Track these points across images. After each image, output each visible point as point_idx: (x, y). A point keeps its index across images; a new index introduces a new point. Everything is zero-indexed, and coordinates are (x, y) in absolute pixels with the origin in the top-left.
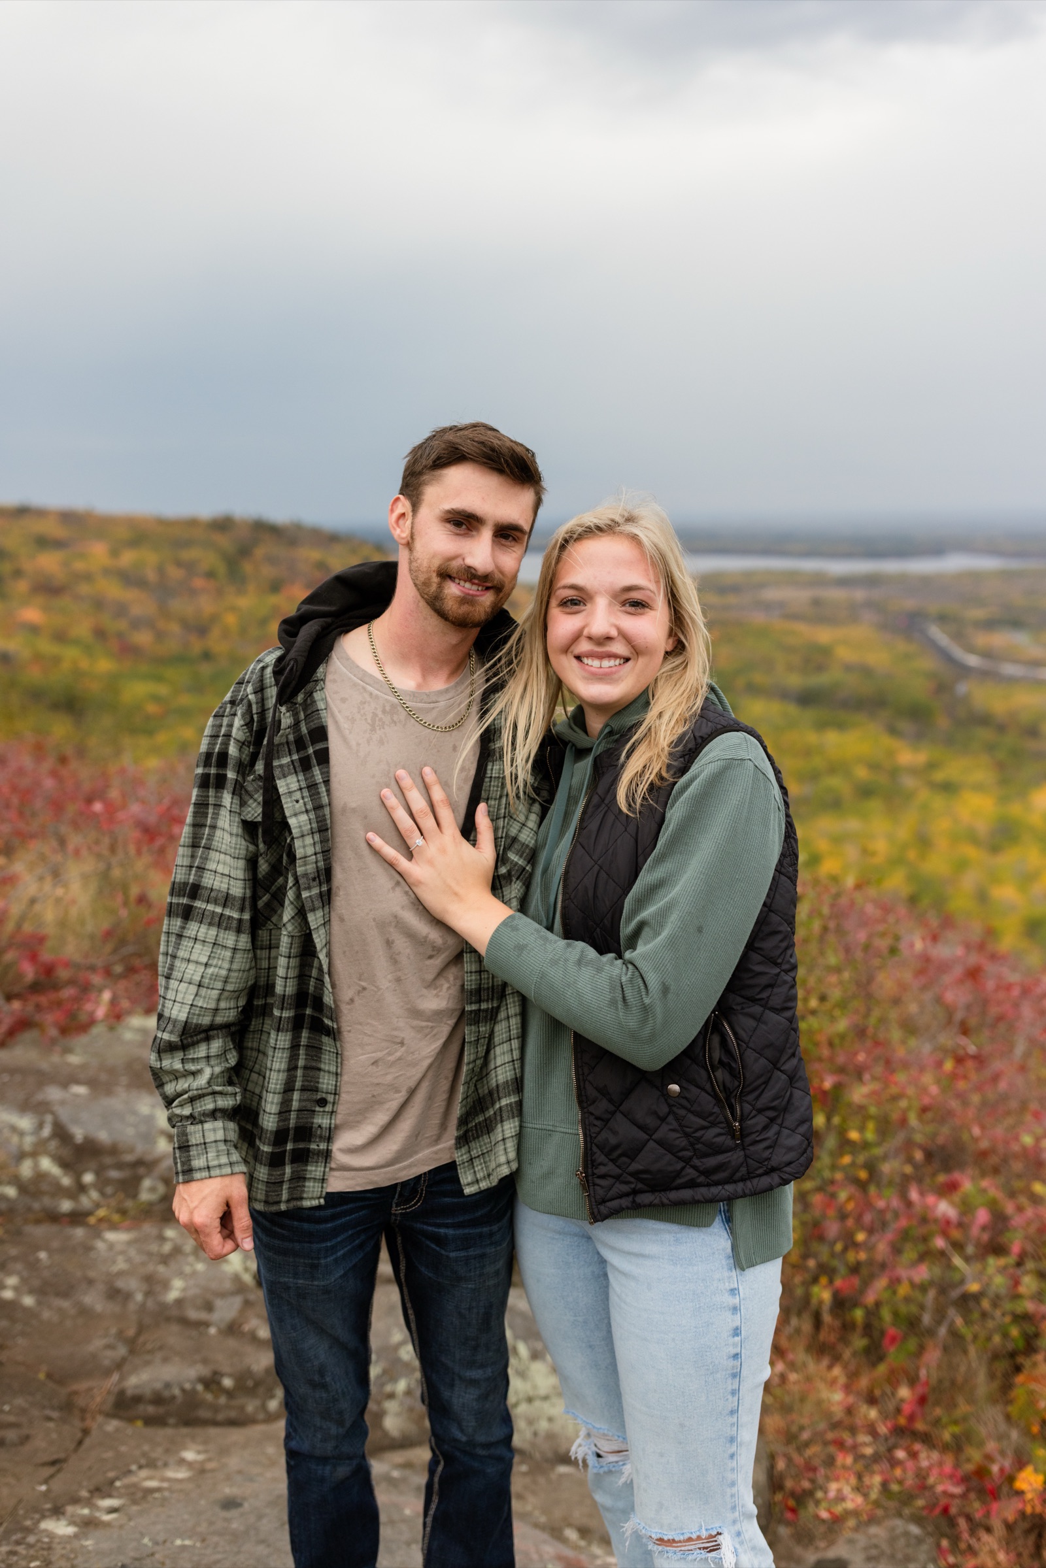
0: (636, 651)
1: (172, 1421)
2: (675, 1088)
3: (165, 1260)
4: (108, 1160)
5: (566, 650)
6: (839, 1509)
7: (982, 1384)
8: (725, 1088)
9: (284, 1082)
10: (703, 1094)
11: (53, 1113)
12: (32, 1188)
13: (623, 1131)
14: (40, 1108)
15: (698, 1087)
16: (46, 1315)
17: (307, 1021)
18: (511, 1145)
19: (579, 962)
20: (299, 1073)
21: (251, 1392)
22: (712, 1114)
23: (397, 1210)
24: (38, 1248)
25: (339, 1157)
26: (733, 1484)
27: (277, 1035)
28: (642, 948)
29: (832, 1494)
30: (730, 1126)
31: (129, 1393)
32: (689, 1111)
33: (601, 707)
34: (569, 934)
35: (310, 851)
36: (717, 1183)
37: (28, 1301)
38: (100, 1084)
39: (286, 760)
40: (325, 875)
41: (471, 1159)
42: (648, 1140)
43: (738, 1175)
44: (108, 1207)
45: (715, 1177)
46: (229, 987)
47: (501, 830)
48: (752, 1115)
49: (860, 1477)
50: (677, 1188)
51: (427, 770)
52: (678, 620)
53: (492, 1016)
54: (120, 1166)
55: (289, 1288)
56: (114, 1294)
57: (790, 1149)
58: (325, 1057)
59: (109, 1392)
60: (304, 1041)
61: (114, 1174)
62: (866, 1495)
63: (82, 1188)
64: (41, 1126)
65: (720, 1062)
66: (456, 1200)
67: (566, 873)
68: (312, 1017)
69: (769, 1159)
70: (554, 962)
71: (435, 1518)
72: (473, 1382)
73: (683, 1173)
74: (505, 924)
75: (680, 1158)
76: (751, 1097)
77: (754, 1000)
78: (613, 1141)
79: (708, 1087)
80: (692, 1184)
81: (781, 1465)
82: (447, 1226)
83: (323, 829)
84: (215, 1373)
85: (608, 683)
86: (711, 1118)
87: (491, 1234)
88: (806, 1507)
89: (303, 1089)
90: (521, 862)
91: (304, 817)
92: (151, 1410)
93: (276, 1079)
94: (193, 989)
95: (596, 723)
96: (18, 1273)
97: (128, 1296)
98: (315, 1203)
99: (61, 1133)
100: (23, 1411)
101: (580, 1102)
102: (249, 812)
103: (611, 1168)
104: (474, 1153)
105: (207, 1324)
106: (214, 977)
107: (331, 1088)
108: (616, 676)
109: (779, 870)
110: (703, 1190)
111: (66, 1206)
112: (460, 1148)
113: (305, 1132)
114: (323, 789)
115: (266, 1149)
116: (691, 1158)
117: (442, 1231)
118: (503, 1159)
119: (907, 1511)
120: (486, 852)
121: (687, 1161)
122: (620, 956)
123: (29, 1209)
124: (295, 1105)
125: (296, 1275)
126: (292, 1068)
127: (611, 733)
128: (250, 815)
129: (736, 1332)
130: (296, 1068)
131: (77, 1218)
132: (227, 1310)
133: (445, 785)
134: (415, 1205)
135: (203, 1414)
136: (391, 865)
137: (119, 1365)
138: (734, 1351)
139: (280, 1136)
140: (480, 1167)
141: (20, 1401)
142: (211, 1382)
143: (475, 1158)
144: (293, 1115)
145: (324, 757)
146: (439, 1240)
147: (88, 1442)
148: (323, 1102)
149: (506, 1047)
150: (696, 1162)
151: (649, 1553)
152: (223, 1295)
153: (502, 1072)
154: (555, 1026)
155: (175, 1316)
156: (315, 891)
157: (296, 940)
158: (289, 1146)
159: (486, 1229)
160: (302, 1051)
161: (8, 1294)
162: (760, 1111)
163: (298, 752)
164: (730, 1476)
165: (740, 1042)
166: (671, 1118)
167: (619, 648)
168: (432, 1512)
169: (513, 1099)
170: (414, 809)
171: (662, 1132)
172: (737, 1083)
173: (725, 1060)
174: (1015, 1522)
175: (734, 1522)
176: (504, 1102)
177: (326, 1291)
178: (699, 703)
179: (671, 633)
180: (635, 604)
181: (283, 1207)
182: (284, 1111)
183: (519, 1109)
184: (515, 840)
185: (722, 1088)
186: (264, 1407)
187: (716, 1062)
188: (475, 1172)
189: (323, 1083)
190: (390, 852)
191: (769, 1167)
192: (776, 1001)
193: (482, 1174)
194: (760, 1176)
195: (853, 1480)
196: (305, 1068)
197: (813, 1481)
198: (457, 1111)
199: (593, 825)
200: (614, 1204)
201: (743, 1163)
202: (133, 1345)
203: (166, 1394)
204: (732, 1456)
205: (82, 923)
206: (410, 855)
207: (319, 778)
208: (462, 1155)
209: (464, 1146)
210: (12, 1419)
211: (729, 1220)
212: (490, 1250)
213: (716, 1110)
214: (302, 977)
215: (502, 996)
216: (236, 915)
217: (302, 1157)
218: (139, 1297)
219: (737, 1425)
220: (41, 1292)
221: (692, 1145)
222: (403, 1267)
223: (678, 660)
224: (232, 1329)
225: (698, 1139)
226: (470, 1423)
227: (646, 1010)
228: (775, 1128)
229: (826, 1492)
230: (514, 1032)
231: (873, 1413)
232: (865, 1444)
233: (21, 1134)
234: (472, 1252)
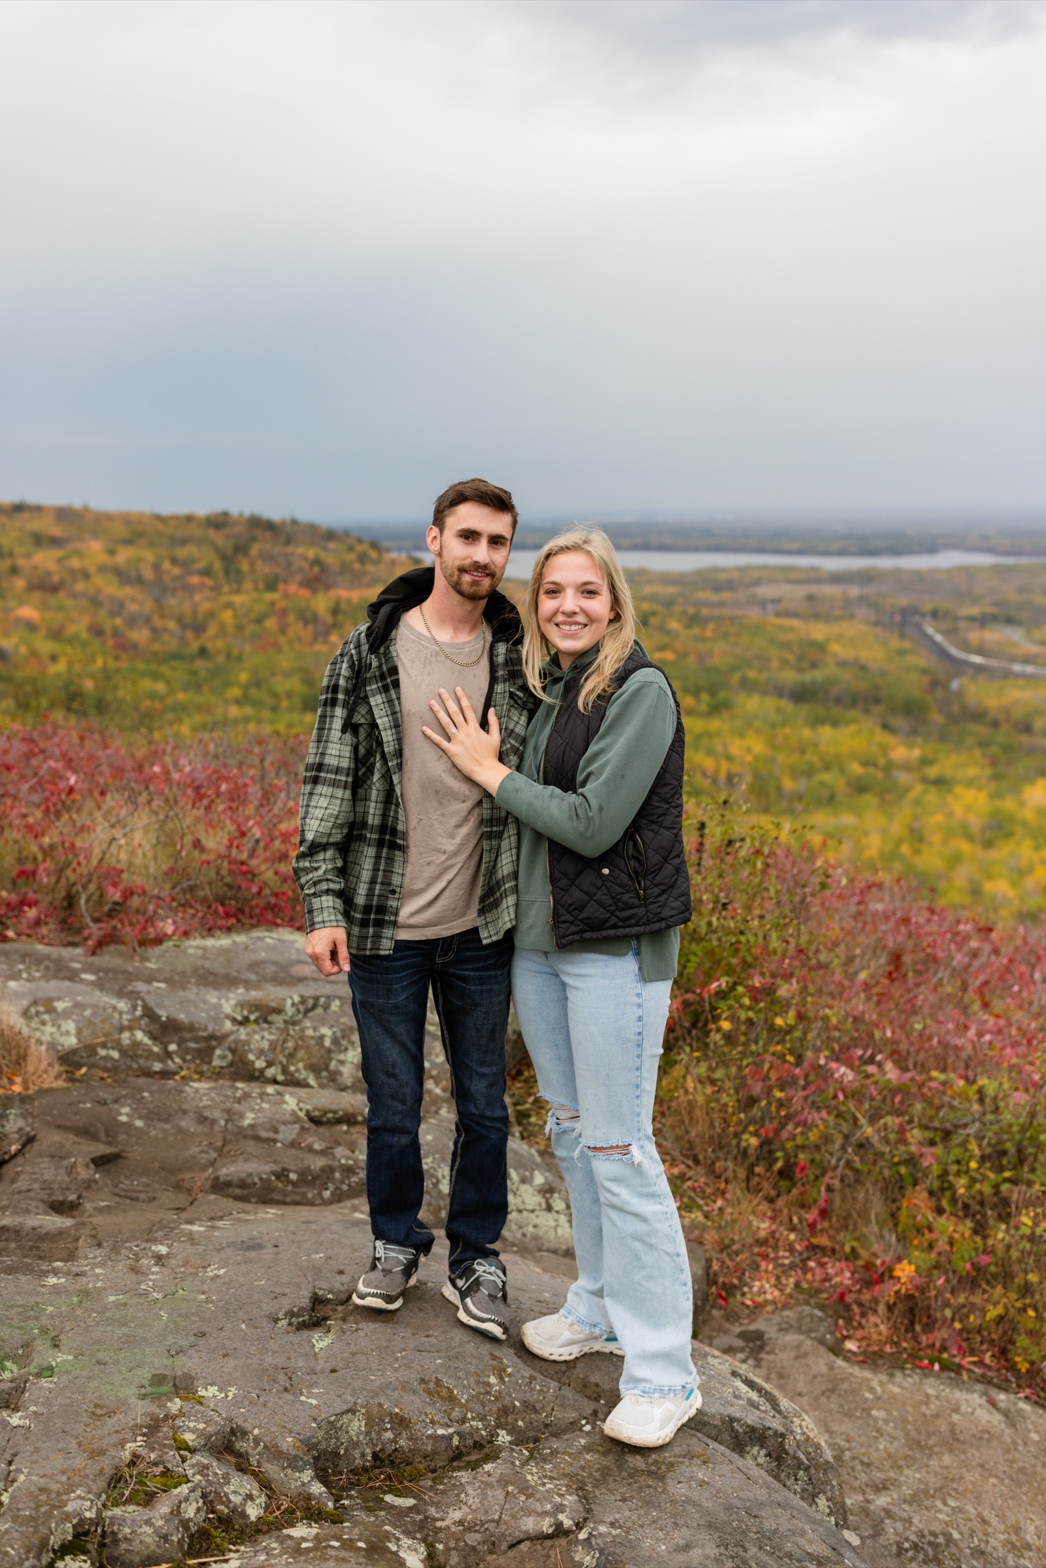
0: (591, 620)
1: (253, 1200)
2: (606, 871)
3: (239, 1101)
4: (187, 1035)
5: (549, 620)
6: (760, 1299)
7: (877, 1207)
8: (635, 871)
9: (371, 877)
10: (623, 874)
11: (143, 1001)
12: (131, 1052)
13: (576, 895)
14: (133, 996)
15: (620, 870)
16: (153, 1133)
17: (387, 843)
18: (512, 910)
19: (551, 796)
20: (380, 873)
21: (311, 1184)
22: (626, 885)
23: (438, 960)
24: (142, 1090)
26: (638, 1115)
27: (368, 849)
28: (588, 786)
29: (755, 1289)
30: (638, 893)
31: (222, 1179)
32: (614, 884)
33: (569, 654)
34: (547, 782)
35: (391, 738)
36: (629, 926)
37: (139, 1123)
38: (177, 981)
39: (374, 686)
40: (399, 753)
41: (487, 923)
42: (590, 900)
43: (642, 922)
44: (188, 1069)
45: (629, 923)
46: (339, 821)
47: (503, 725)
48: (651, 887)
49: (778, 1278)
50: (607, 929)
51: (459, 690)
52: (616, 602)
53: (499, 836)
54: (196, 1039)
55: (373, 1006)
56: (202, 1120)
57: (673, 908)
58: (396, 864)
59: (206, 1179)
60: (384, 855)
61: (192, 1045)
62: (781, 1290)
63: (168, 1055)
64: (134, 1008)
65: (633, 855)
66: (476, 951)
67: (547, 746)
68: (389, 839)
69: (661, 913)
70: (536, 797)
72: (484, 1076)
73: (610, 920)
74: (507, 777)
75: (608, 911)
76: (650, 877)
77: (654, 822)
78: (570, 901)
79: (625, 871)
80: (615, 927)
81: (716, 1266)
82: (469, 970)
83: (397, 726)
84: (284, 1169)
85: (574, 640)
86: (626, 888)
87: (496, 977)
88: (735, 1296)
89: (382, 883)
90: (517, 745)
91: (386, 719)
92: (238, 1191)
93: (366, 875)
94: (318, 822)
95: (566, 664)
96: (129, 1105)
97: (214, 1122)
98: (387, 953)
99: (149, 1014)
100: (148, 1185)
101: (552, 882)
103: (568, 917)
104: (489, 919)
105: (275, 1141)
106: (331, 815)
107: (399, 883)
108: (579, 636)
109: (672, 748)
110: (622, 931)
111: (157, 1066)
112: (480, 917)
113: (382, 909)
114: (396, 702)
115: (358, 914)
116: (614, 911)
117: (466, 973)
118: (507, 919)
119: (812, 1301)
120: (495, 736)
121: (613, 913)
122: (575, 792)
123: (129, 1068)
124: (377, 892)
125: (378, 997)
126: (376, 870)
127: (575, 669)
129: (640, 1019)
130: (378, 870)
131: (165, 1074)
132: (288, 1133)
133: (470, 698)
134: (450, 957)
135: (275, 1196)
136: (437, 745)
137: (213, 1163)
139: (367, 909)
140: (492, 928)
141: (144, 1179)
142: (282, 1175)
143: (490, 922)
144: (375, 898)
145: (396, 684)
146: (464, 979)
147: (196, 1203)
148: (393, 892)
149: (508, 853)
150: (617, 913)
151: (589, 1158)
152: (284, 1123)
154: (538, 836)
155: (252, 1135)
156: (395, 762)
157: (381, 793)
158: (372, 916)
160: (383, 861)
161: (124, 1119)
162: (656, 885)
163: (381, 681)
164: (637, 1110)
165: (645, 846)
166: (603, 888)
167: (581, 618)
169: (513, 883)
170: (451, 711)
171: (599, 895)
172: (642, 868)
173: (635, 854)
174: (895, 1304)
175: (639, 1139)
176: (507, 886)
177: (396, 1007)
178: (628, 651)
179: (612, 609)
180: (588, 591)
181: (368, 953)
182: (370, 894)
183: (516, 890)
184: (512, 731)
185: (633, 870)
186: (320, 1194)
187: (630, 856)
188: (489, 931)
189: (394, 880)
190: (437, 737)
191: (662, 917)
192: (667, 824)
193: (494, 932)
194: (656, 923)
195: (773, 1281)
196: (384, 871)
197: (740, 1279)
198: (479, 892)
199: (563, 720)
200: (570, 938)
201: (644, 915)
202: (220, 1151)
203: (249, 1181)
204: (638, 1097)
205: (147, 867)
206: (449, 739)
207: (394, 696)
208: (481, 921)
209: (483, 915)
210: (140, 1188)
211: (638, 954)
212: (496, 987)
213: (630, 883)
214: (385, 816)
215: (506, 824)
216: (344, 779)
217: (380, 924)
218: (222, 1123)
219: (640, 1077)
220: (149, 1117)
221: (615, 903)
222: (441, 1003)
223: (618, 625)
224: (293, 1145)
225: (619, 900)
226: (482, 1102)
227: (589, 819)
228: (665, 896)
229: (751, 1288)
230: (513, 845)
231: (792, 1236)
232: (784, 1257)
233: (121, 1013)
234: (484, 987)
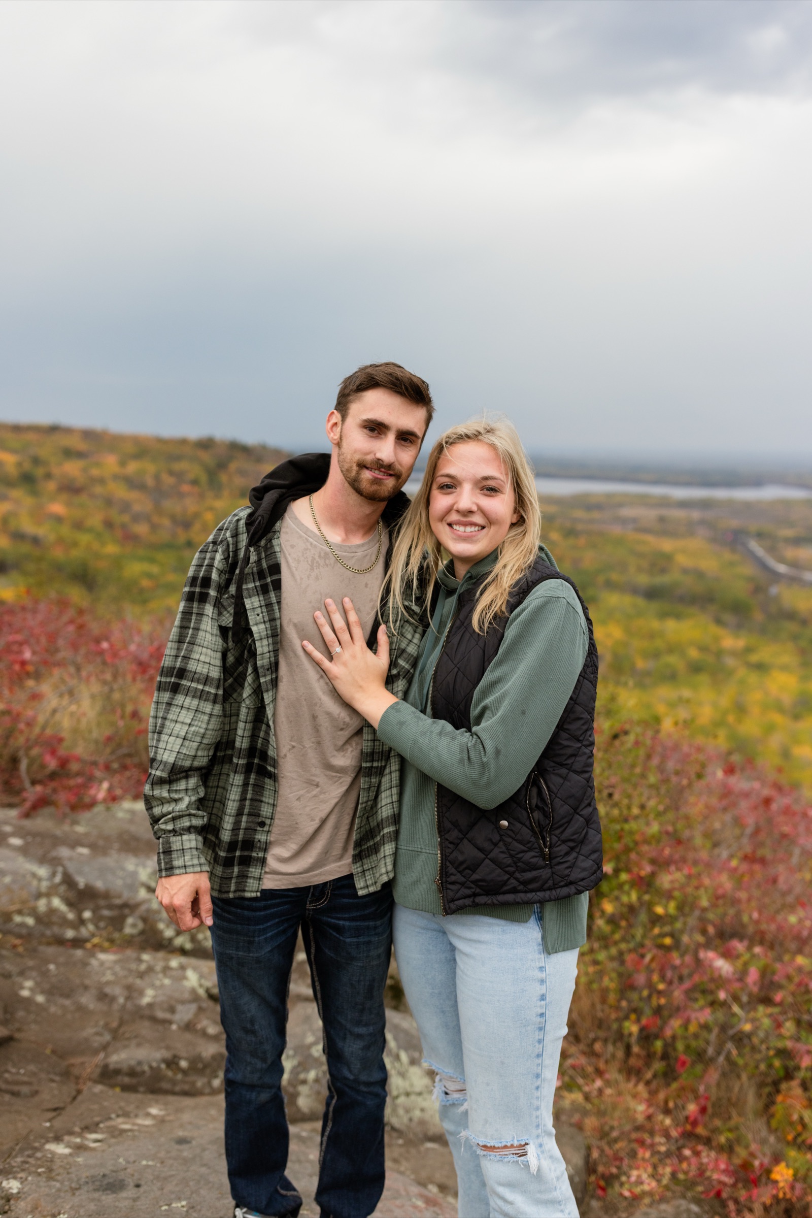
0: (490, 521)
1: (142, 1089)
2: (505, 823)
3: (141, 975)
4: (102, 903)
5: (442, 519)
6: (638, 1190)
7: (751, 1100)
8: (539, 825)
9: (237, 808)
10: (524, 828)
11: (63, 866)
12: (46, 919)
13: (468, 851)
14: (54, 862)
15: (521, 823)
16: (53, 1009)
17: (255, 769)
18: (389, 861)
19: (440, 734)
20: (248, 803)
21: (201, 1072)
22: (529, 842)
23: (310, 906)
24: (48, 962)
25: (272, 863)
26: (538, 1108)
27: (235, 776)
28: (483, 724)
29: (633, 1179)
30: (542, 851)
31: (112, 1067)
32: (514, 839)
33: (465, 560)
34: (436, 715)
35: (266, 649)
36: (532, 891)
37: (40, 999)
38: (99, 847)
39: (251, 585)
40: (274, 667)
41: (364, 871)
42: (485, 859)
43: (547, 885)
44: (101, 936)
45: (531, 887)
46: (205, 741)
47: (395, 644)
48: (558, 844)
49: (655, 1167)
50: (504, 893)
51: (346, 600)
52: (520, 501)
53: (380, 772)
54: (110, 907)
55: (232, 958)
56: (103, 997)
57: (584, 870)
58: (266, 792)
59: (96, 1066)
60: (252, 783)
61: (106, 913)
62: (659, 1181)
63: (82, 922)
64: (54, 874)
65: (537, 806)
66: (351, 901)
67: (436, 672)
68: (258, 765)
69: (568, 876)
70: (423, 734)
71: (329, 1138)
72: (359, 1036)
73: (509, 883)
74: (392, 707)
75: (506, 872)
76: (557, 832)
77: (562, 765)
78: (461, 858)
79: (527, 823)
80: (514, 891)
81: (595, 1154)
82: (344, 919)
83: (275, 635)
84: (175, 1056)
85: (469, 543)
86: (529, 845)
87: (376, 928)
88: (613, 1187)
89: (250, 815)
90: (407, 666)
91: (262, 626)
92: (126, 1080)
93: (231, 807)
94: (180, 741)
95: (461, 571)
96: (34, 979)
97: (113, 999)
98: (254, 894)
99: (68, 881)
100: (34, 1074)
101: (440, 832)
102: (224, 620)
103: (459, 878)
104: (366, 867)
105: (170, 1022)
106: (196, 734)
107: (269, 815)
108: (475, 538)
109: (582, 675)
110: (522, 895)
111: (70, 934)
112: (356, 863)
113: (249, 845)
114: (276, 607)
115: (222, 854)
116: (514, 872)
117: (341, 922)
119: (689, 1194)
121: (511, 874)
122: (470, 730)
123: (43, 935)
124: (244, 825)
125: (237, 949)
126: (242, 799)
127: (471, 578)
128: (224, 622)
129: (543, 998)
130: (245, 800)
131: (77, 943)
132: (185, 1013)
133: (358, 611)
134: (323, 903)
135: (165, 1085)
136: (318, 664)
137: (105, 1047)
138: (540, 1011)
139: (232, 845)
140: (369, 877)
141: (32, 1067)
142: (172, 1063)
143: (366, 870)
144: (242, 832)
145: (277, 585)
146: (339, 929)
147: (80, 1098)
148: (262, 824)
149: (389, 793)
150: (517, 875)
151: (477, 1157)
152: (183, 1002)
153: (385, 810)
154: (425, 779)
155: (148, 1015)
156: (268, 678)
157: (251, 711)
158: (238, 854)
159: (372, 923)
160: (251, 789)
161: (25, 993)
162: (564, 842)
163: (260, 580)
164: (536, 1103)
165: (551, 793)
166: (501, 844)
167: (478, 519)
168: (327, 1133)
169: (392, 829)
170: (336, 626)
171: (495, 853)
172: (547, 822)
173: (540, 804)
174: (771, 1205)
175: (538, 1136)
177: (258, 961)
178: (532, 558)
179: (515, 510)
180: (490, 489)
181: (231, 896)
182: (235, 829)
183: (396, 835)
184: (404, 651)
185: (537, 824)
186: (209, 1083)
187: (534, 806)
188: (366, 880)
189: (264, 811)
190: (318, 655)
191: (568, 881)
192: (578, 766)
193: (371, 882)
194: (562, 887)
195: (650, 1170)
196: (252, 800)
197: (618, 1168)
198: (354, 837)
199: (456, 640)
200: (460, 902)
201: (550, 878)
202: (116, 1034)
203: (138, 1069)
204: (537, 1088)
205: (90, 731)
206: (331, 658)
207: (273, 599)
208: (357, 868)
209: (359, 861)
210: (25, 1079)
211: (540, 919)
212: (375, 939)
213: (533, 839)
214: (253, 737)
215: (388, 758)
216: (213, 690)
217: (246, 861)
218: (121, 1000)
219: (541, 1065)
220: (51, 992)
221: (515, 863)
222: (313, 951)
223: (520, 530)
224: (189, 1027)
225: (519, 859)
226: (356, 1065)
227: (484, 765)
228: (574, 854)
229: (629, 1177)
230: (395, 783)
231: (668, 1121)
232: (660, 1144)
233: (40, 880)
234: (361, 939)
